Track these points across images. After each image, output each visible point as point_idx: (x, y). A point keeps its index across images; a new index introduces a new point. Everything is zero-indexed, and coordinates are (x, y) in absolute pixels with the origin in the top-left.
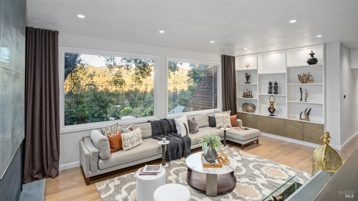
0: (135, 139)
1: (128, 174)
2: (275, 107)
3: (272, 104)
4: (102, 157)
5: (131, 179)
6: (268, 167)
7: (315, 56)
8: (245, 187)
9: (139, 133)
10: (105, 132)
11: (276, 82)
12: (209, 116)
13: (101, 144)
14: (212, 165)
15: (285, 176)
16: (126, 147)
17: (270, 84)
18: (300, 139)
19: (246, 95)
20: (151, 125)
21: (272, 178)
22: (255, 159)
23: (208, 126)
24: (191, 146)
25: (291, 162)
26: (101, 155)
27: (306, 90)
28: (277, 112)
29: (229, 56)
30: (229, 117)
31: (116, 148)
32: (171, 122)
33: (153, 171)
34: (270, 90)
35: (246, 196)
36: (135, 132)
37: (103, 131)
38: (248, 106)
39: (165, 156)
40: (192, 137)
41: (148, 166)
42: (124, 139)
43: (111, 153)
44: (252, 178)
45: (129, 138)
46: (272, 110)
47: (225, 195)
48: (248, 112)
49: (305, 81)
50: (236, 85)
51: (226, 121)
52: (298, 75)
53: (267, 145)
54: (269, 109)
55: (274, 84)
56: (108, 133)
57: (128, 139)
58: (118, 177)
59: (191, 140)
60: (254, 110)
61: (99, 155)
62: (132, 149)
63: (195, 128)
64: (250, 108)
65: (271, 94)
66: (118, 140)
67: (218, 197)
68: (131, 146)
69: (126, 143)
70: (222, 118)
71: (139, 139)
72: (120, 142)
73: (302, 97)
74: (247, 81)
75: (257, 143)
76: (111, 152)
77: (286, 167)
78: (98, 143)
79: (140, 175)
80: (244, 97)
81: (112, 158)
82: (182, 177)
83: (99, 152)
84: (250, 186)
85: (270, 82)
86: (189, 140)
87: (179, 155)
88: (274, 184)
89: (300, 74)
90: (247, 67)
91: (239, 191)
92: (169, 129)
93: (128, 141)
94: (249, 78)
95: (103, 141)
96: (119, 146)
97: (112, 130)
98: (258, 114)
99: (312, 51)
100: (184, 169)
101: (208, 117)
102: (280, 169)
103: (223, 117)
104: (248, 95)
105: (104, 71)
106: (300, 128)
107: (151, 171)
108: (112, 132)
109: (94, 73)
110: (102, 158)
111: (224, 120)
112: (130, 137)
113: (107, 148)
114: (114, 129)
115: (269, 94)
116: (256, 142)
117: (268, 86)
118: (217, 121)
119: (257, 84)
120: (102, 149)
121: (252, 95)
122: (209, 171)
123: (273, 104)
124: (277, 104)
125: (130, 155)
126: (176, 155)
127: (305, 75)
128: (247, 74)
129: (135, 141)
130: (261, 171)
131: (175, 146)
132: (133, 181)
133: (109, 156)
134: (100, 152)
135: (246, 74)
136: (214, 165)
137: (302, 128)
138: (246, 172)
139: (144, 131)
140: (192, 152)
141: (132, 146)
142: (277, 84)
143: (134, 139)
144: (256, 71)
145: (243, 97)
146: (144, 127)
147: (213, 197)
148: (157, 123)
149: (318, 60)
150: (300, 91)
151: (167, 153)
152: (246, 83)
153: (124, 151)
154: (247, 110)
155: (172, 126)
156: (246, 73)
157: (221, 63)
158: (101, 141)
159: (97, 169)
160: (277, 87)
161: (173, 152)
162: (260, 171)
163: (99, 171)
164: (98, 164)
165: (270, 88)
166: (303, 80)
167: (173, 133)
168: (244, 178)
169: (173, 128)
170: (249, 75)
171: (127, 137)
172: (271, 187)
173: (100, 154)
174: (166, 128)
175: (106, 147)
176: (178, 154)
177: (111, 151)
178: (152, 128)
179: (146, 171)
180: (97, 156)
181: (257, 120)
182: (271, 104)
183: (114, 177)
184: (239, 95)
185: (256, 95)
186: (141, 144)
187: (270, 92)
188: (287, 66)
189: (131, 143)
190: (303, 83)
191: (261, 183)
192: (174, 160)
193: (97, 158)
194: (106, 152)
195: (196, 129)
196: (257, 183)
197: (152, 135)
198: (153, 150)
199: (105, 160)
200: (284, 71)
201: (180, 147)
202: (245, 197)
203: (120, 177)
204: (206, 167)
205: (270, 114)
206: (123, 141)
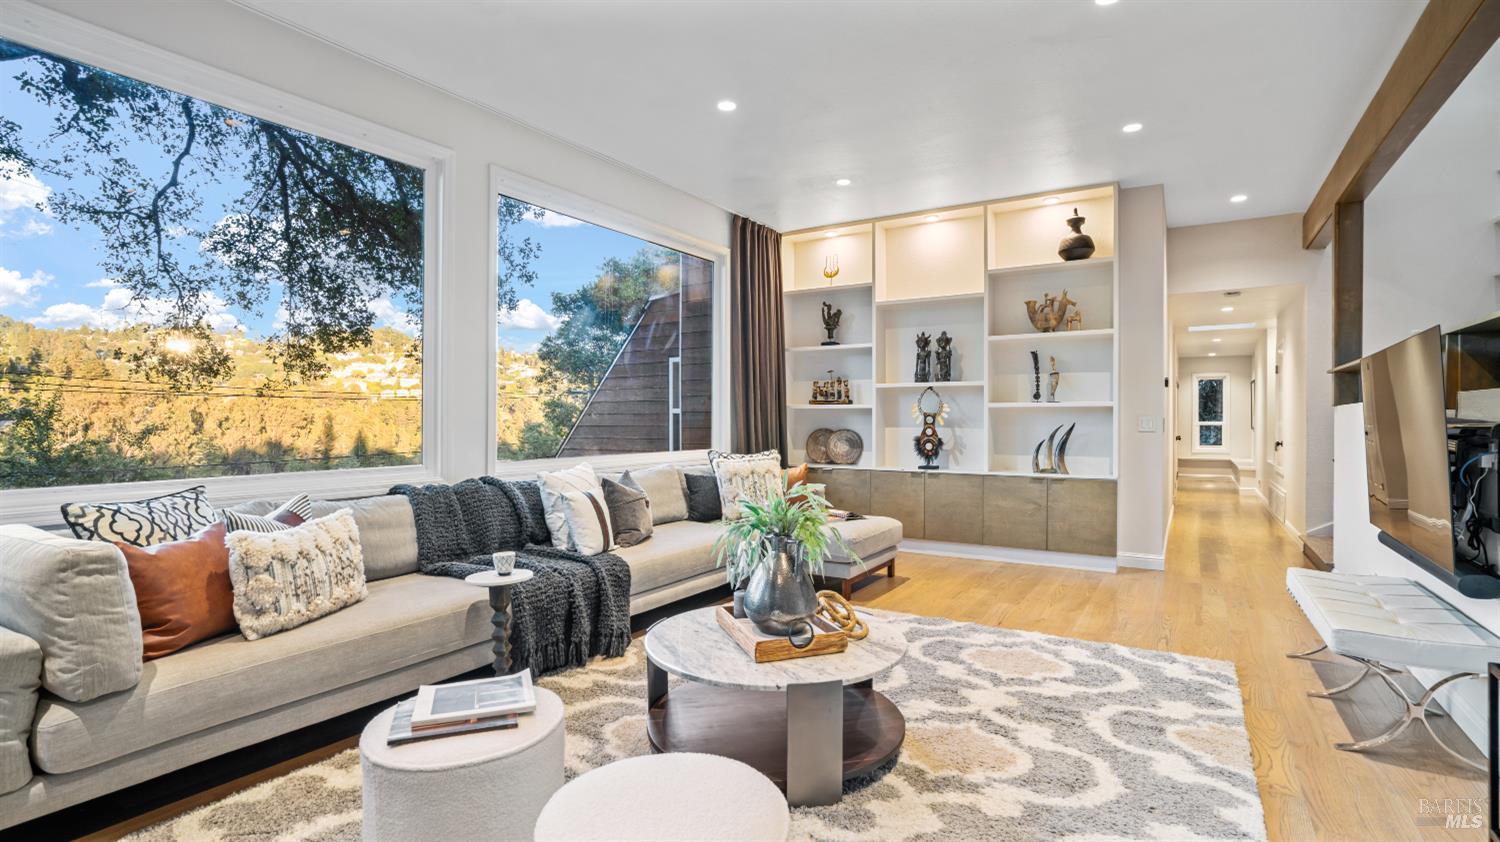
0: (320, 567)
1: (280, 781)
2: (942, 433)
3: (930, 420)
4: (64, 684)
5: (308, 803)
6: (981, 646)
7: (1085, 229)
8: (941, 737)
9: (345, 537)
10: (95, 526)
11: (944, 333)
12: (686, 475)
13: (65, 594)
14: (795, 646)
15: (1061, 667)
16: (260, 613)
17: (923, 342)
18: (1036, 547)
19: (826, 395)
20: (414, 505)
21: (1022, 681)
22: (915, 625)
23: (686, 517)
24: (631, 598)
25: (1043, 619)
26: (63, 671)
27: (1053, 359)
28: (951, 452)
29: (760, 226)
30: (777, 475)
31: (188, 621)
32: (517, 492)
33: (481, 707)
34: (922, 365)
35: (965, 769)
36: (322, 532)
37: (80, 521)
38: (833, 439)
39: (506, 649)
40: (633, 557)
41: (437, 690)
42: (247, 568)
43: (146, 659)
44: (948, 695)
45: (282, 560)
46: (929, 446)
47: (875, 785)
48: (832, 462)
49: (1053, 323)
50: (787, 354)
51: (767, 492)
52: (1028, 303)
53: (928, 579)
54: (919, 445)
55: (939, 341)
56: (121, 534)
57: (277, 566)
58: (204, 812)
59: (631, 569)
60: (855, 454)
61: (42, 676)
62: (303, 624)
63: (638, 518)
64: (840, 447)
65: (927, 381)
66: (205, 575)
67: (847, 798)
68: (297, 605)
69: (260, 591)
70: (747, 477)
71: (348, 571)
72: (222, 584)
73: (1038, 386)
74: (830, 337)
75: (891, 574)
76: (151, 654)
77: (1045, 636)
78: (32, 590)
79: (393, 743)
80: (814, 401)
81: (152, 687)
82: (620, 742)
83: (44, 655)
84: (957, 727)
85: (923, 334)
86: (620, 572)
87: (578, 646)
88: (1045, 703)
89: (1034, 299)
90: (830, 276)
91: (927, 756)
92: (511, 529)
93: (279, 579)
94: (836, 324)
95: (79, 574)
96: (210, 611)
97: (157, 520)
98: (877, 466)
99: (1076, 211)
100: (621, 705)
101: (684, 478)
102: (1027, 648)
103: (752, 473)
104: (833, 394)
105: (99, 351)
106: (1035, 503)
107: (473, 708)
108: (158, 534)
109: (36, 357)
110: (66, 694)
111: (758, 485)
112: (292, 556)
113: (115, 622)
114: (167, 513)
115: (916, 381)
116: (884, 571)
117: (915, 350)
118: (724, 491)
119: (873, 345)
120: (74, 629)
121: (847, 392)
122: (794, 674)
123: (933, 423)
124: (949, 424)
125: (291, 660)
126: (561, 645)
127: (1052, 301)
128: (829, 307)
129: (326, 578)
130: (962, 662)
131: (557, 600)
132: (324, 813)
133: (133, 676)
134: (53, 650)
135: (826, 308)
136: (810, 646)
137: (1043, 502)
138: (911, 676)
139: (375, 536)
140: (636, 631)
141: (303, 610)
142: (948, 341)
143: (314, 567)
144: (867, 291)
145: (811, 402)
146: (369, 516)
147: (822, 805)
148: (446, 497)
149: (1095, 244)
150: (1033, 365)
151: (519, 637)
152: (823, 344)
153: (246, 639)
154: (828, 457)
155: (526, 511)
156: (824, 304)
157: (729, 250)
158: (64, 570)
159: (29, 774)
160: (950, 352)
161: (547, 630)
162: (962, 666)
163: (39, 788)
164: (30, 743)
165: (923, 358)
166: (1046, 320)
167: (530, 545)
168: (916, 699)
169: (529, 520)
170: (839, 312)
171: (272, 552)
172: (1036, 713)
173: (50, 665)
174: (497, 521)
175: (108, 613)
176: (573, 639)
177: (147, 648)
178: (417, 521)
179: (432, 713)
180: (26, 687)
181: (873, 490)
182: (926, 423)
183: (178, 815)
184: (798, 397)
185: (866, 393)
186: (358, 602)
187: (922, 376)
188: (989, 268)
189: (297, 588)
190: (1046, 330)
191: (993, 707)
192: (550, 676)
193: (28, 699)
194: (100, 645)
195: (642, 522)
196: (980, 711)
197: (419, 560)
198: (439, 621)
199: (100, 705)
200: (978, 287)
201: (581, 602)
202: (965, 772)
203: (218, 804)
204: (772, 657)
205: (923, 462)
206: (237, 576)
